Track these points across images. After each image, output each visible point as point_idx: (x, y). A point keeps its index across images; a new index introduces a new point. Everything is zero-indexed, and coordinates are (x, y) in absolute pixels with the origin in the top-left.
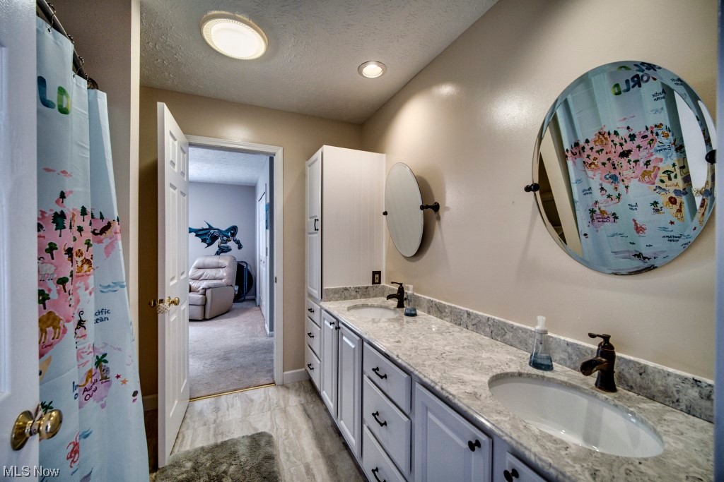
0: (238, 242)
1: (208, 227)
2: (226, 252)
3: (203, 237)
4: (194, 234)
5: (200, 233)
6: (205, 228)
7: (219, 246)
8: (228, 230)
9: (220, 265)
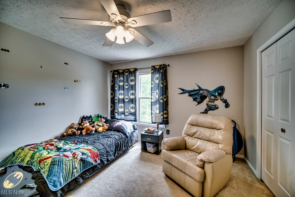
0: (225, 101)
1: (198, 88)
2: (214, 110)
3: (195, 97)
4: (187, 94)
5: (192, 93)
6: (196, 89)
7: (207, 105)
8: (215, 91)
9: (214, 126)
